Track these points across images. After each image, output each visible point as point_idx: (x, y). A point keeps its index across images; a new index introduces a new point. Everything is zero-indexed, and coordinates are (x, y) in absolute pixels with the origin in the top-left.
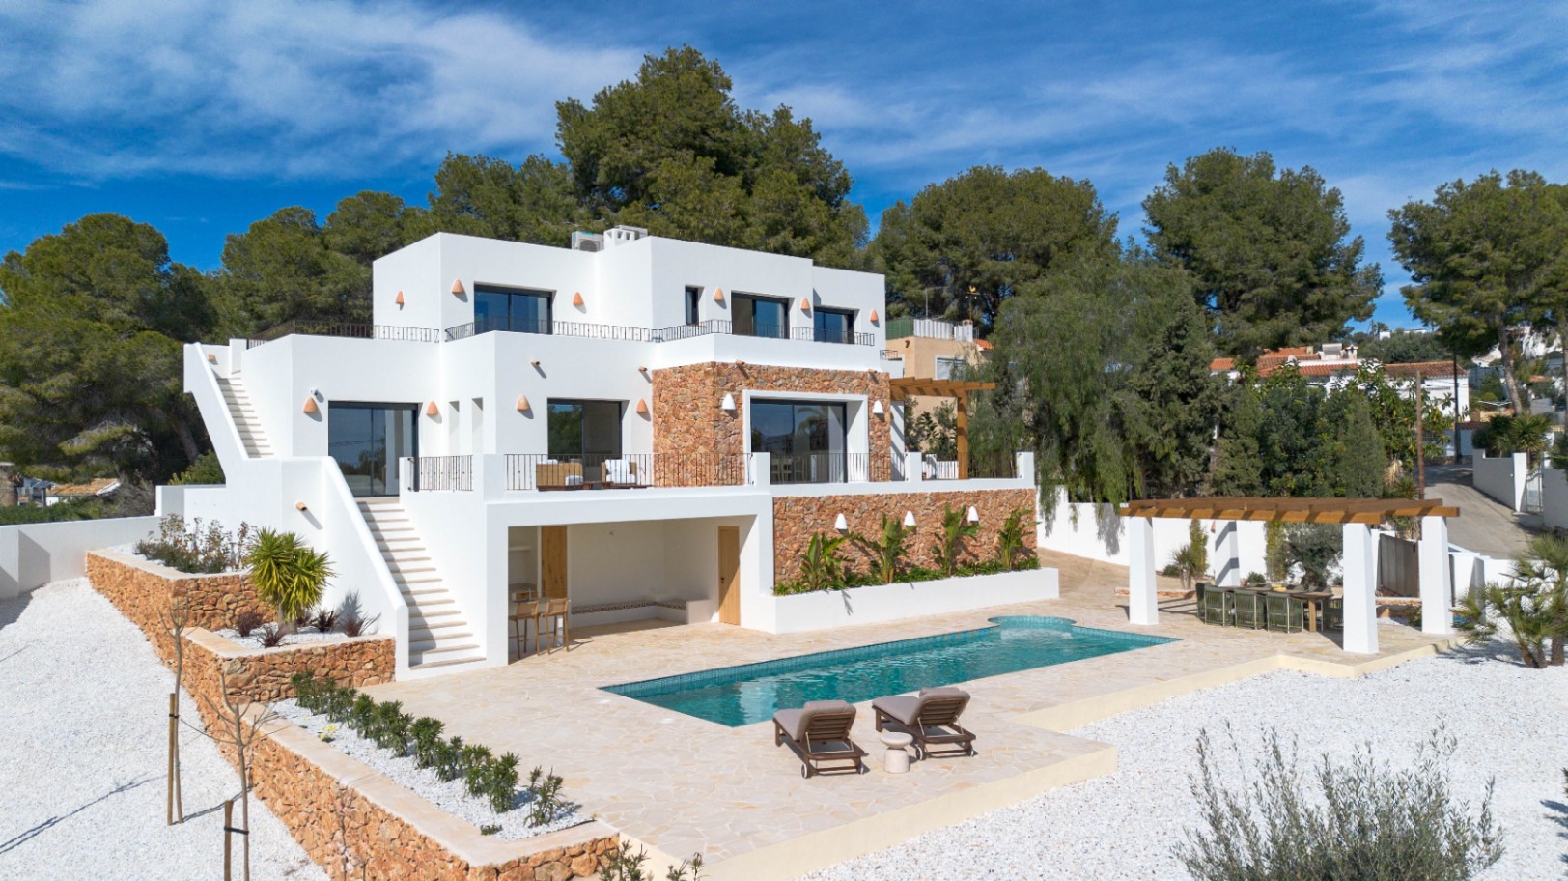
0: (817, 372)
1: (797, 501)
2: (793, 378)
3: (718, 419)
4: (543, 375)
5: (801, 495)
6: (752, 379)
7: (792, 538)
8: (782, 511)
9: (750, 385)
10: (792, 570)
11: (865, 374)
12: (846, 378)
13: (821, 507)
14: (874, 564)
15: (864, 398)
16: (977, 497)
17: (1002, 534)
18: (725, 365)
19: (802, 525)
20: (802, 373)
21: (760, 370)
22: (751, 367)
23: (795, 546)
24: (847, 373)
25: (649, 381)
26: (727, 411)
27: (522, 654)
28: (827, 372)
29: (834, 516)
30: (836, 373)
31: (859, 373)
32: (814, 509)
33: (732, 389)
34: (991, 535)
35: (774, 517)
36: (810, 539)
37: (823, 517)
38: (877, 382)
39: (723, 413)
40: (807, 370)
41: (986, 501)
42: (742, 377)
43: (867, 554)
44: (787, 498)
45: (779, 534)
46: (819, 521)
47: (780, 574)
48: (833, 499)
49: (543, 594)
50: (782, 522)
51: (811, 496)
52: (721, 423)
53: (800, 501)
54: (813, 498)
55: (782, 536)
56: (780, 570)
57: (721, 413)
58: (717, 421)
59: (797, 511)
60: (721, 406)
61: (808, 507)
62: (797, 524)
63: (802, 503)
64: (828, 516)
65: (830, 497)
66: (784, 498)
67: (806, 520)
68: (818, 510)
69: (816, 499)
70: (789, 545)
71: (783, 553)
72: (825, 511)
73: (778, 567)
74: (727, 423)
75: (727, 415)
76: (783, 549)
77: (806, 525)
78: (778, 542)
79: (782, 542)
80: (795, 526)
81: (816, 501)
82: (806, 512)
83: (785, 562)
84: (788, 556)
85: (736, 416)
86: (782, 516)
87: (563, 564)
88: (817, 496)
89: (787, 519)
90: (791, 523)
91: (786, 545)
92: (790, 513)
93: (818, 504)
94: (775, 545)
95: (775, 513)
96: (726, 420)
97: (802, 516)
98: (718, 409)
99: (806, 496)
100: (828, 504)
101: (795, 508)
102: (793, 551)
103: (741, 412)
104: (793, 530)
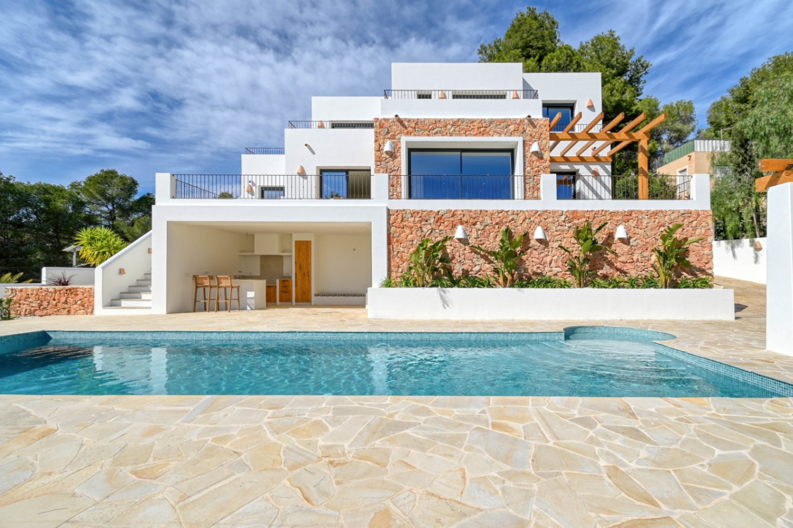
0: (473, 121)
1: (414, 213)
2: (449, 127)
4: (314, 153)
5: (417, 209)
6: (410, 129)
7: (408, 243)
8: (399, 220)
9: (409, 134)
11: (522, 121)
12: (503, 125)
13: (439, 219)
14: (496, 271)
15: (519, 139)
16: (628, 216)
17: (660, 253)
18: (386, 120)
19: (419, 233)
20: (456, 123)
21: (417, 122)
22: (409, 121)
24: (504, 121)
26: (387, 153)
28: (481, 121)
29: (454, 226)
30: (491, 121)
31: (515, 120)
32: (432, 220)
33: (393, 137)
34: (646, 254)
35: (390, 225)
37: (441, 228)
38: (535, 127)
39: (384, 155)
40: (463, 121)
41: (639, 221)
42: (400, 127)
43: (490, 262)
44: (404, 210)
45: (395, 239)
46: (437, 231)
47: (396, 272)
48: (452, 213)
49: (296, 282)
50: (398, 230)
51: (429, 210)
52: (382, 163)
53: (418, 213)
54: (431, 211)
55: (397, 241)
56: (396, 269)
57: (383, 156)
58: (379, 161)
59: (414, 221)
60: (382, 150)
61: (426, 218)
62: (414, 233)
63: (420, 215)
64: (447, 228)
65: (449, 211)
66: (401, 211)
67: (424, 229)
68: (437, 222)
69: (434, 212)
70: (406, 249)
71: (399, 255)
72: (443, 223)
73: (394, 266)
74: (388, 162)
75: (387, 156)
76: (398, 252)
77: (423, 234)
78: (395, 246)
79: (397, 246)
80: (412, 234)
81: (434, 214)
82: (423, 223)
83: (401, 263)
84: (404, 258)
85: (395, 157)
86: (397, 225)
87: (309, 264)
88: (436, 210)
89: (403, 228)
90: (408, 231)
91: (402, 249)
92: (406, 223)
93: (437, 217)
94: (391, 248)
95: (391, 222)
96: (387, 160)
97: (419, 225)
98: (379, 153)
99: (425, 209)
100: (452, 217)
101: (412, 219)
102: (408, 255)
103: (398, 154)
104: (410, 237)
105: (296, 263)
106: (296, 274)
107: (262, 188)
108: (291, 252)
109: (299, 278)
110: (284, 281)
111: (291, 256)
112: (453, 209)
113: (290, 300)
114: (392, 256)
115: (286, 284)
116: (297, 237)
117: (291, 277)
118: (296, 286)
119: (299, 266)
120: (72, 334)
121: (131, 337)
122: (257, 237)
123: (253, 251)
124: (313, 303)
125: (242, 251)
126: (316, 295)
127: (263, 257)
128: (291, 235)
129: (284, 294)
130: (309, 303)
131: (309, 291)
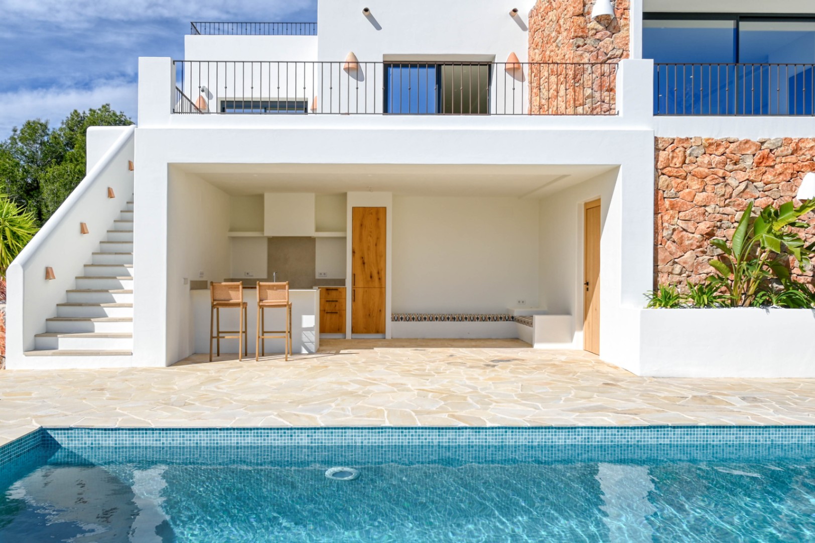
1: (710, 146)
3: (582, 35)
4: (378, 27)
5: (717, 137)
7: (696, 211)
8: (678, 161)
10: (695, 270)
13: (764, 158)
19: (720, 189)
23: (704, 227)
25: (524, 28)
26: (599, 19)
27: (214, 357)
29: (796, 174)
32: (749, 161)
35: (658, 172)
36: (738, 216)
37: (768, 177)
39: (593, 24)
44: (687, 139)
45: (667, 203)
46: (760, 184)
47: (670, 273)
48: (793, 145)
49: (354, 292)
50: (674, 182)
51: (742, 139)
52: (588, 41)
53: (718, 145)
54: (747, 142)
55: (673, 207)
56: (668, 267)
57: (589, 25)
58: (582, 37)
59: (710, 163)
60: (589, 13)
61: (736, 157)
62: (709, 188)
63: (721, 150)
64: (781, 177)
65: (788, 141)
66: (681, 141)
67: (729, 181)
68: (759, 164)
69: (754, 143)
70: (690, 224)
71: (675, 237)
72: (773, 167)
73: (663, 260)
74: (600, 40)
75: (600, 27)
76: (674, 230)
77: (729, 190)
78: (666, 218)
79: (672, 217)
80: (704, 190)
81: (753, 148)
82: (729, 167)
83: (679, 254)
84: (687, 243)
85: (617, 29)
86: (674, 172)
87: (381, 256)
88: (756, 139)
89: (685, 178)
90: (695, 185)
91: (682, 224)
92: (691, 168)
93: (759, 154)
94: (660, 222)
95: (660, 166)
96: (598, 36)
97: (721, 173)
98: (582, 19)
99: (732, 137)
100: (792, 154)
101: (706, 159)
102: (697, 236)
103: (622, 22)
104: (700, 197)
105: (354, 252)
106: (354, 276)
107: (222, 102)
108: (345, 230)
109: (360, 284)
110: (328, 289)
111: (345, 238)
112: (795, 137)
113: (340, 329)
114: (660, 238)
115: (334, 295)
116: (356, 200)
117: (342, 282)
118: (354, 300)
119: (361, 261)
120: (113, 435)
121: (260, 442)
122: (269, 199)
123: (262, 230)
124: (388, 335)
125: (232, 230)
126: (396, 318)
127: (274, 242)
128: (344, 195)
129: (329, 316)
130: (379, 336)
131: (381, 311)
